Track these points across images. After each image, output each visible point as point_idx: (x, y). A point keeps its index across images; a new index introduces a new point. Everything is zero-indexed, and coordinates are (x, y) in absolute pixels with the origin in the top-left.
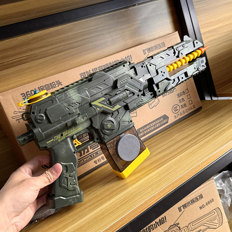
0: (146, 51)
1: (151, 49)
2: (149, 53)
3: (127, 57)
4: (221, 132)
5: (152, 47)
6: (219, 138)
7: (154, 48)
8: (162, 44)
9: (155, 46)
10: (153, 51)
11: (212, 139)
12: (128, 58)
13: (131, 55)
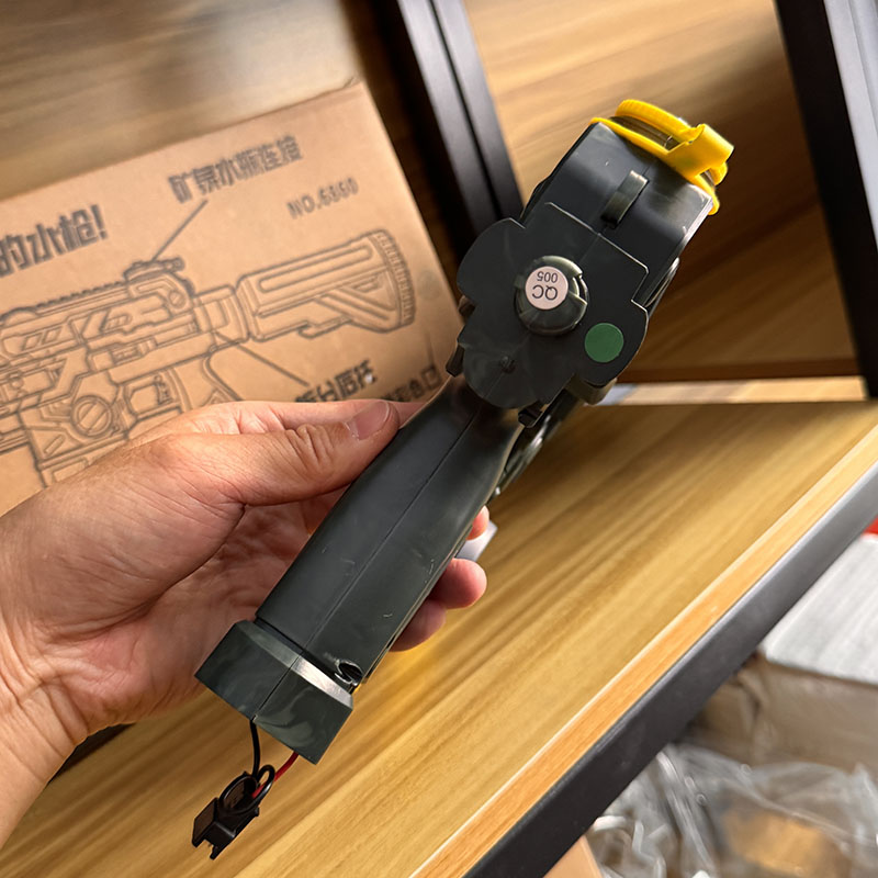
0: (190, 183)
1: (217, 171)
2: (208, 195)
3: (69, 217)
4: (580, 603)
5: (224, 165)
6: (566, 646)
7: (236, 164)
8: (279, 143)
9: (239, 157)
10: (231, 181)
11: (531, 652)
12: (81, 221)
13: (95, 209)
